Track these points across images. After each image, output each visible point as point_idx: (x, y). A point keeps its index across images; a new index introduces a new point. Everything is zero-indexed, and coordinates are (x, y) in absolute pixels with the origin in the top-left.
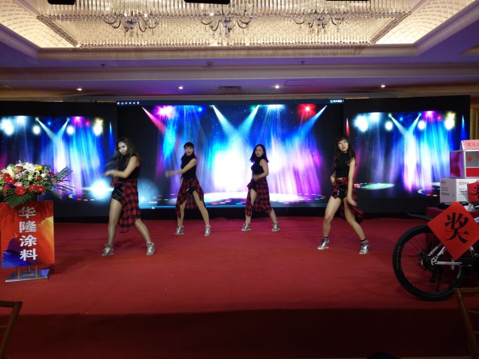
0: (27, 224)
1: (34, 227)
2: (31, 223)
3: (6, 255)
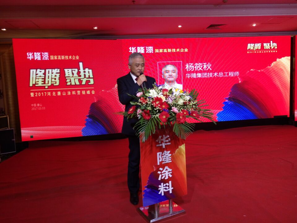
0: (163, 154)
1: (170, 157)
2: (167, 153)
3: (147, 191)
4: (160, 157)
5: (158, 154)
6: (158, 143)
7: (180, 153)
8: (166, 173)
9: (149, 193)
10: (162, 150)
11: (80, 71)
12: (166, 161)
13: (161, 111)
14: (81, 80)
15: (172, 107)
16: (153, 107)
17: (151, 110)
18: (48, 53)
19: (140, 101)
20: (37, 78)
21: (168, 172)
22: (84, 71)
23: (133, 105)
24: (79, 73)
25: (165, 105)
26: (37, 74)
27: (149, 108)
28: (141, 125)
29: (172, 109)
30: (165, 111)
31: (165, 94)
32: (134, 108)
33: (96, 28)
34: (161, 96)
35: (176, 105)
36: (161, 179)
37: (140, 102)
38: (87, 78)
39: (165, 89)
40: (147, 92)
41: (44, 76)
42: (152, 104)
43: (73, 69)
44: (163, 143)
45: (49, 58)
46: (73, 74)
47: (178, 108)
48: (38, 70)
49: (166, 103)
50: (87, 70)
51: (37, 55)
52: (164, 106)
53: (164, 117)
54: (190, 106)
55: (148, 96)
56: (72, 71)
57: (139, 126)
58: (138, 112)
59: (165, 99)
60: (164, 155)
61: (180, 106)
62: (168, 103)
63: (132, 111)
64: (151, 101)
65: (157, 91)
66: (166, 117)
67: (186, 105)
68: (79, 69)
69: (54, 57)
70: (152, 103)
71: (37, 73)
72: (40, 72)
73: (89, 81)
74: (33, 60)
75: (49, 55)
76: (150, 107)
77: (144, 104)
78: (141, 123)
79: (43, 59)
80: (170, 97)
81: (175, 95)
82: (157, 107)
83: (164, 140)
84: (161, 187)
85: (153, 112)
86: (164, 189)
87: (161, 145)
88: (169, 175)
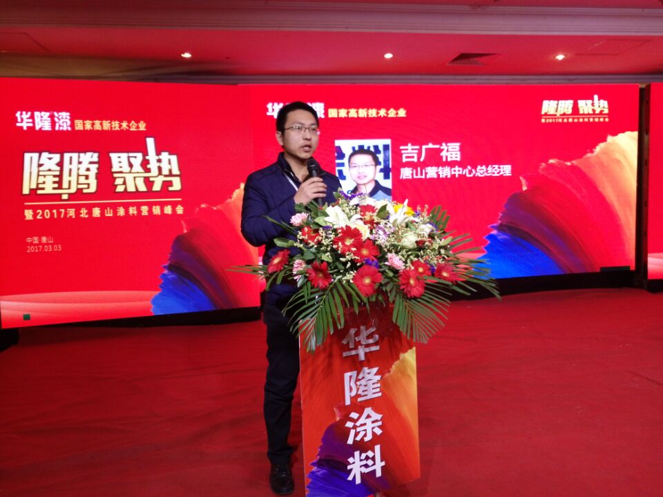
0: (360, 377)
1: (377, 383)
2: (369, 373)
3: (317, 476)
4: (353, 384)
5: (347, 375)
6: (347, 348)
7: (403, 371)
8: (367, 425)
9: (323, 478)
10: (356, 365)
11: (147, 158)
12: (366, 395)
13: (358, 264)
14: (151, 179)
15: (386, 253)
16: (336, 255)
17: (331, 261)
18: (68, 114)
19: (300, 236)
20: (41, 173)
21: (373, 422)
22: (157, 158)
23: (282, 249)
24: (145, 164)
25: (367, 247)
26: (40, 165)
27: (327, 257)
28: (304, 303)
29: (386, 260)
30: (370, 265)
31: (367, 218)
32: (284, 256)
33: (187, 55)
34: (356, 223)
35: (397, 249)
36: (355, 441)
37: (302, 241)
38: (166, 176)
39: (368, 205)
40: (319, 214)
41: (58, 168)
42: (335, 246)
43: (131, 154)
44: (359, 347)
45: (72, 125)
46: (131, 165)
47: (403, 256)
48: (45, 155)
49: (372, 243)
50: (165, 156)
51: (42, 117)
52: (365, 252)
53: (367, 281)
54: (434, 250)
55: (324, 224)
56: (129, 157)
57: (299, 308)
58: (295, 266)
59: (368, 231)
60: (363, 378)
61: (407, 252)
62: (377, 243)
63: (279, 263)
64: (332, 236)
65: (347, 211)
66: (373, 282)
67: (424, 249)
68: (145, 153)
69: (84, 124)
70: (334, 242)
71: (41, 163)
72: (50, 159)
73: (170, 183)
74: (32, 129)
75: (72, 120)
76: (328, 254)
77: (313, 246)
78: (306, 299)
79: (57, 128)
80: (382, 225)
81: (395, 221)
82: (347, 253)
83: (362, 338)
84: (354, 463)
85: (336, 267)
86: (361, 466)
87: (353, 353)
88: (375, 430)
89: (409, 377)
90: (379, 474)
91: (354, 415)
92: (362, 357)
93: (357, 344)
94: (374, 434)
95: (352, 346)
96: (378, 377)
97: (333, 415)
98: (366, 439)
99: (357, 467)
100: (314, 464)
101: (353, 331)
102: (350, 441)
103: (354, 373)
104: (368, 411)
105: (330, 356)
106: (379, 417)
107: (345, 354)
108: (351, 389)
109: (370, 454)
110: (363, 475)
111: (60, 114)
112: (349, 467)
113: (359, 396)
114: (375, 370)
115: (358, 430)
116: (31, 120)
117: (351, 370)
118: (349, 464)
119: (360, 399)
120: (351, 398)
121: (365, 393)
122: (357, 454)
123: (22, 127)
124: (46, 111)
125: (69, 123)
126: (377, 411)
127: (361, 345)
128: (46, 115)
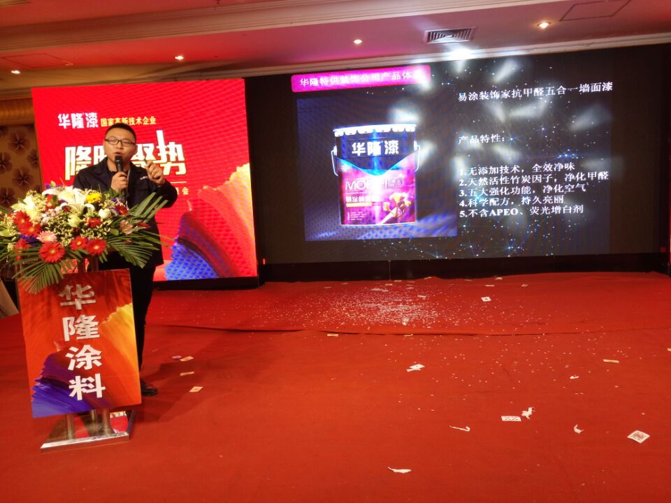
0: (78, 321)
1: (94, 327)
2: (86, 320)
3: (40, 389)
4: (71, 326)
5: (65, 320)
6: (64, 299)
7: (120, 319)
8: (88, 358)
9: (47, 392)
10: (74, 313)
11: (158, 147)
12: (84, 336)
18: (96, 114)
20: (78, 163)
21: (92, 356)
22: (166, 147)
24: (156, 152)
26: (77, 157)
33: (180, 58)
36: (75, 368)
38: (173, 162)
41: (90, 159)
43: (145, 145)
44: (76, 300)
45: (99, 123)
46: (145, 154)
48: (80, 148)
50: (172, 145)
51: (76, 117)
56: (143, 148)
68: (156, 143)
69: (108, 121)
71: (77, 154)
72: (84, 151)
73: (176, 169)
74: (70, 127)
75: (99, 119)
79: (88, 126)
83: (78, 293)
84: (75, 384)
86: (82, 388)
87: (71, 303)
88: (94, 362)
89: (127, 325)
90: (99, 395)
91: (74, 349)
92: (79, 307)
93: (73, 298)
94: (93, 365)
95: (68, 298)
96: (96, 323)
97: (54, 347)
98: (86, 368)
99: (78, 388)
100: (37, 381)
101: (68, 288)
102: (71, 367)
103: (72, 319)
104: (86, 347)
105: (49, 304)
106: (98, 353)
107: (62, 304)
108: (70, 330)
109: (91, 379)
110: (84, 395)
111: (90, 114)
112: (70, 387)
113: (79, 335)
114: (93, 317)
115: (78, 360)
116: (69, 121)
117: (69, 316)
118: (71, 384)
119: (78, 338)
120: (70, 336)
121: (84, 334)
122: (78, 378)
123: (62, 127)
124: (79, 113)
125: (96, 121)
126: (96, 347)
127: (78, 298)
128: (79, 115)
